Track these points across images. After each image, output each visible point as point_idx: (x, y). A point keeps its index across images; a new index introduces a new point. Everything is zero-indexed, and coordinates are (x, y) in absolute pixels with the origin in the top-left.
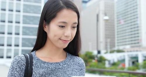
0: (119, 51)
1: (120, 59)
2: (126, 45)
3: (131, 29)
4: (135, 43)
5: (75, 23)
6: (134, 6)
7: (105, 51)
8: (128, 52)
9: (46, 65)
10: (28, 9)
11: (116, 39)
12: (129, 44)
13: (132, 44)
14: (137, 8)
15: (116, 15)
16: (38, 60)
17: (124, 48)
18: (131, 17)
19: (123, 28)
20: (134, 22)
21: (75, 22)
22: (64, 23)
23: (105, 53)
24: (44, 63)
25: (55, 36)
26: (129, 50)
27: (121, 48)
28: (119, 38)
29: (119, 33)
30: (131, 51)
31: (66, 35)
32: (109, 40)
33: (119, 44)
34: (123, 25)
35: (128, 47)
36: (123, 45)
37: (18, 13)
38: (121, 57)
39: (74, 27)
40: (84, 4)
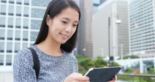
0: (133, 57)
1: (134, 65)
2: (140, 50)
3: (146, 33)
4: (150, 49)
5: (76, 22)
6: (148, 9)
7: (118, 57)
8: (143, 57)
9: (50, 58)
10: (37, 14)
11: (130, 44)
12: (144, 49)
13: (147, 49)
14: (152, 11)
15: (129, 18)
16: (42, 53)
17: (139, 54)
18: (146, 20)
19: (137, 32)
20: (149, 25)
21: (76, 20)
22: (67, 19)
23: (118, 59)
24: (49, 56)
25: (56, 30)
26: (144, 56)
27: (135, 53)
28: (133, 43)
29: (133, 38)
30: (146, 57)
31: (66, 30)
32: (122, 45)
33: (133, 49)
34: (137, 29)
35: (143, 52)
36: (138, 50)
37: (26, 18)
38: (135, 63)
39: (74, 25)
40: (95, 8)
